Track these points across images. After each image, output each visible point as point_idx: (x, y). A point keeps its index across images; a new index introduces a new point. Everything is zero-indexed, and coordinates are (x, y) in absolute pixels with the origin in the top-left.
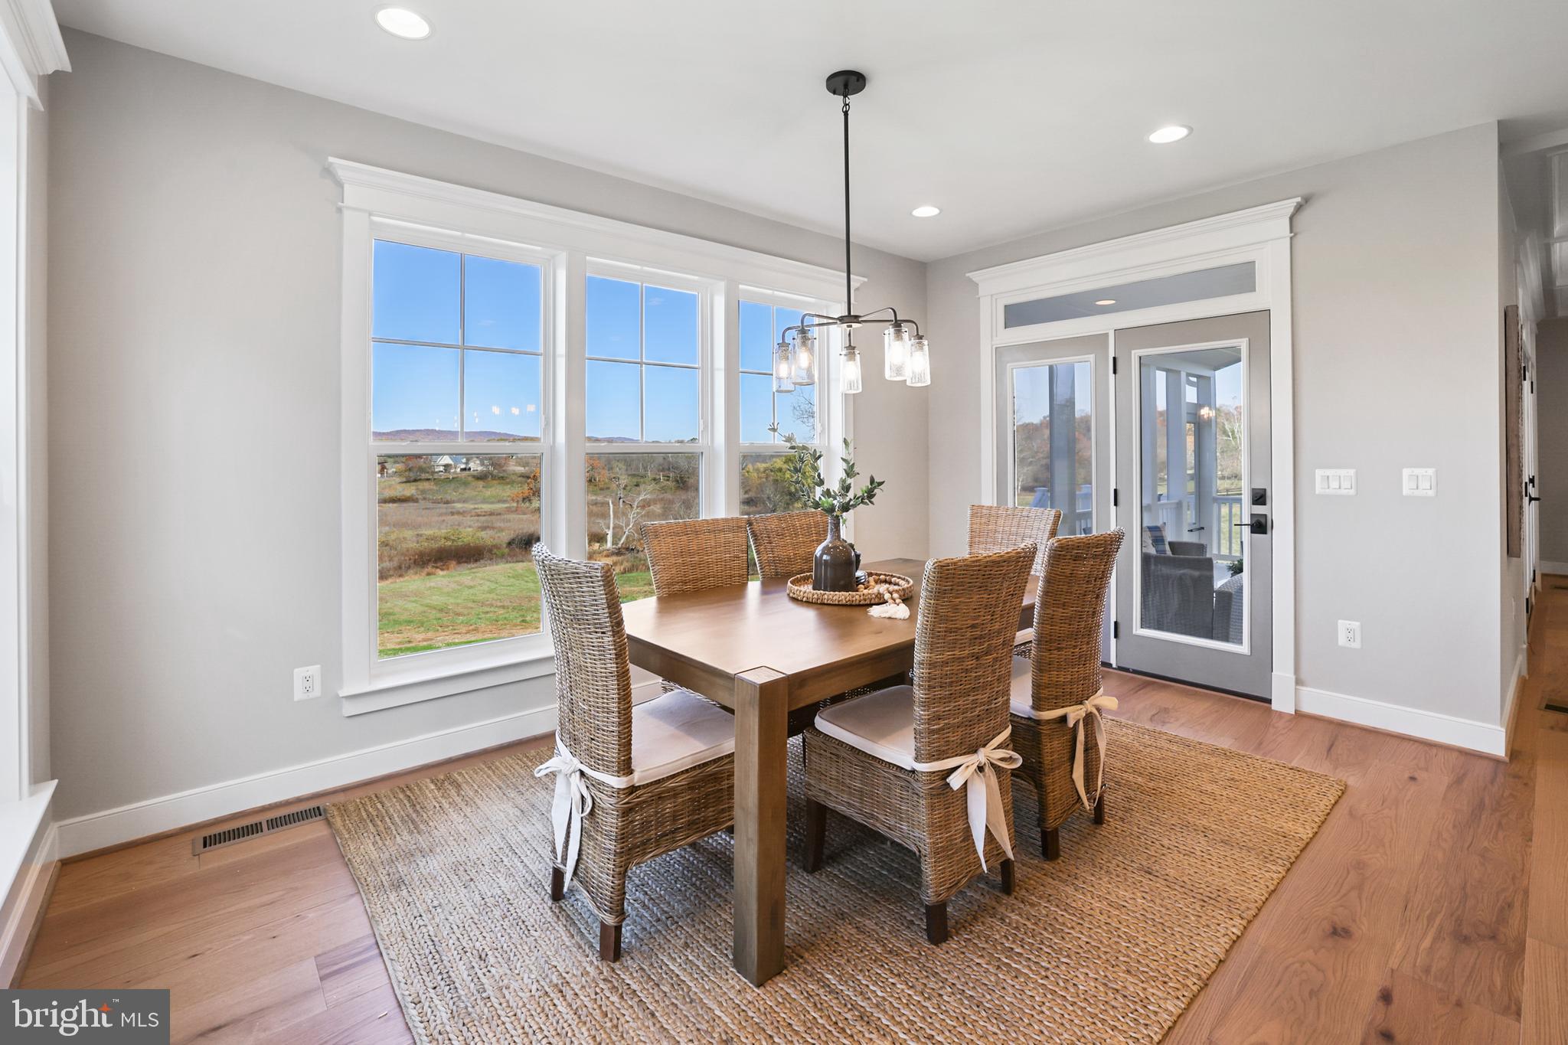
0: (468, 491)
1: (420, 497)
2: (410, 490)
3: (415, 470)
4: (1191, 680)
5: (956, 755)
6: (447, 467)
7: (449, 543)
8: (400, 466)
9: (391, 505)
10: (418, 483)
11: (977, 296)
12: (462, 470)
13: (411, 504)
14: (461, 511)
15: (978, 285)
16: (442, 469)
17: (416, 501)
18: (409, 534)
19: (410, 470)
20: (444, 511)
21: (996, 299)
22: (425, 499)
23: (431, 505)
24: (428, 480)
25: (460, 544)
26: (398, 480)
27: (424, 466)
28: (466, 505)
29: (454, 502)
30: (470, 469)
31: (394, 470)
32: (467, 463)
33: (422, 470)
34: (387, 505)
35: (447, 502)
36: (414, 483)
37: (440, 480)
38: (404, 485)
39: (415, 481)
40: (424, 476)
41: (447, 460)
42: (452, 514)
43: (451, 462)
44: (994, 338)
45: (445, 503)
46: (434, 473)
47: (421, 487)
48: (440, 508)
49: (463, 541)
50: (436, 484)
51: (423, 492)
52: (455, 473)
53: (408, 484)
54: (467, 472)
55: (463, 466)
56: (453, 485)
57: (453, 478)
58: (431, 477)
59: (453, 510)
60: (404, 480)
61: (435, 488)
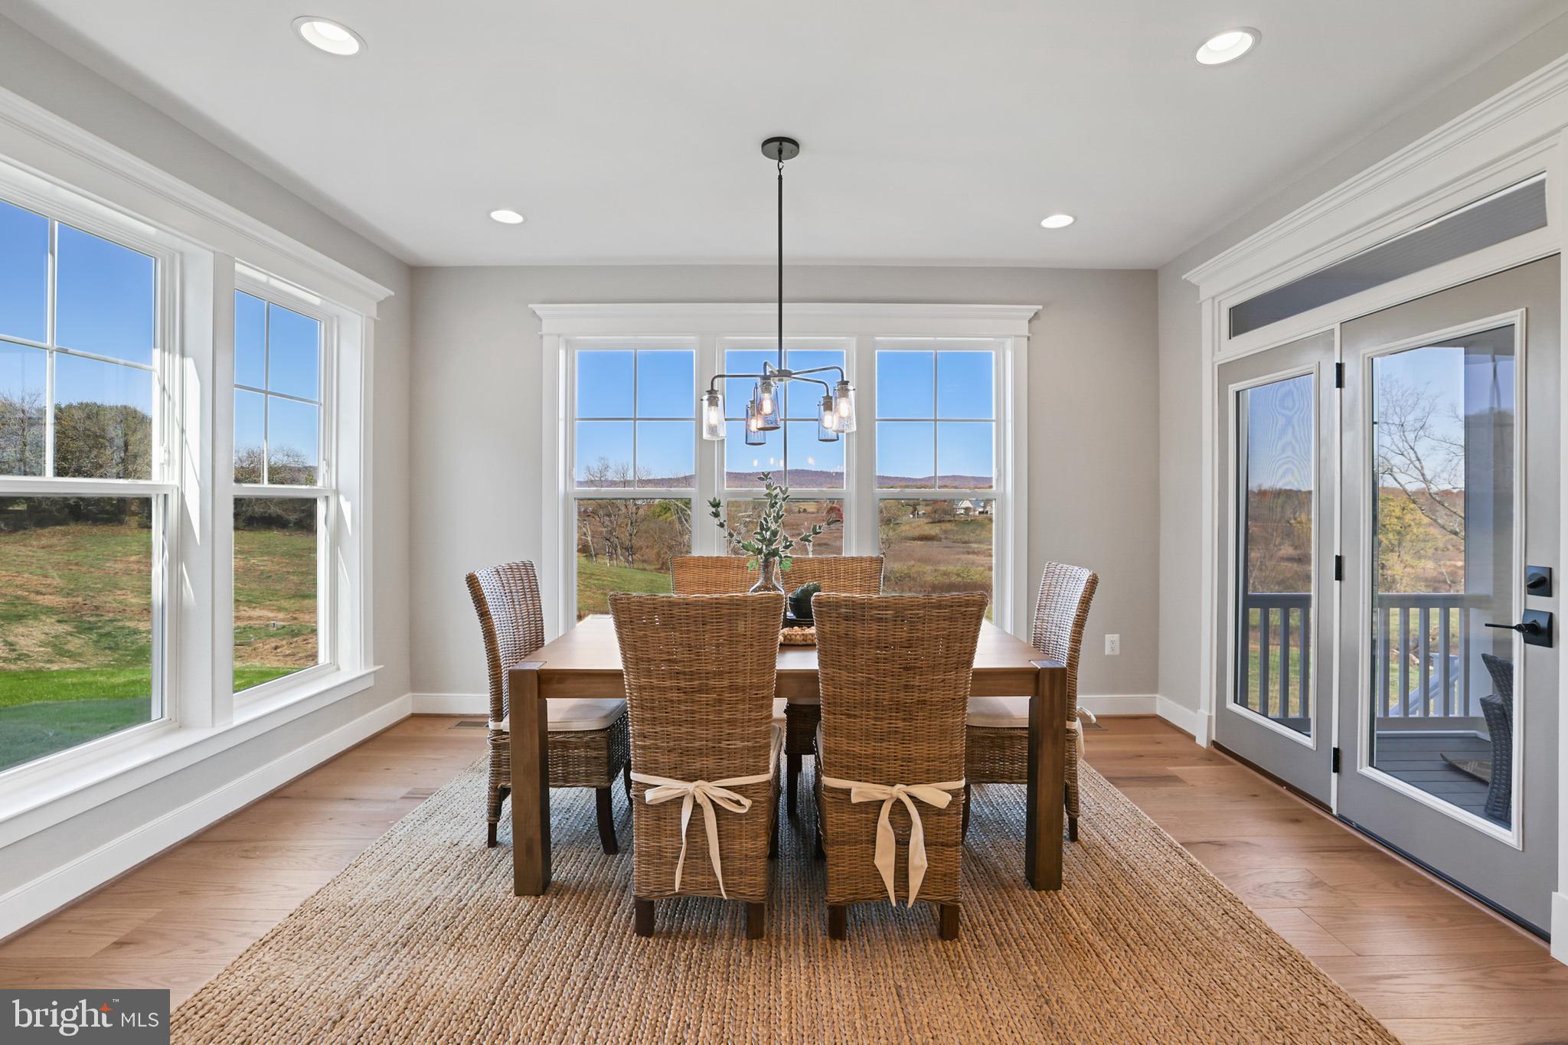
0: (984, 533)
1: (943, 536)
2: (935, 530)
3: (939, 512)
4: (1434, 865)
5: (670, 777)
6: (967, 509)
7: (960, 579)
8: (929, 508)
9: (919, 542)
10: (942, 524)
11: (1198, 302)
12: (980, 513)
13: (935, 543)
14: (976, 551)
15: (1198, 288)
16: (962, 511)
17: (940, 540)
18: (928, 568)
19: (935, 512)
20: (961, 550)
21: (1219, 302)
22: (946, 538)
23: (950, 544)
24: (950, 521)
25: (969, 581)
26: (926, 521)
27: (947, 508)
28: (981, 546)
29: (971, 542)
30: (987, 512)
31: (923, 512)
32: (984, 507)
33: (946, 512)
34: (916, 542)
35: (965, 542)
36: (937, 524)
37: (960, 522)
38: (930, 525)
39: (940, 522)
40: (948, 517)
41: (967, 504)
42: (968, 553)
43: (971, 506)
44: (1217, 353)
45: (963, 543)
46: (954, 515)
47: (944, 528)
48: (959, 547)
49: (971, 579)
50: (956, 525)
51: (945, 532)
52: (974, 516)
53: (934, 525)
54: (985, 515)
55: (981, 510)
56: (971, 528)
57: (972, 520)
58: (952, 519)
59: (969, 550)
60: (931, 520)
61: (955, 528)
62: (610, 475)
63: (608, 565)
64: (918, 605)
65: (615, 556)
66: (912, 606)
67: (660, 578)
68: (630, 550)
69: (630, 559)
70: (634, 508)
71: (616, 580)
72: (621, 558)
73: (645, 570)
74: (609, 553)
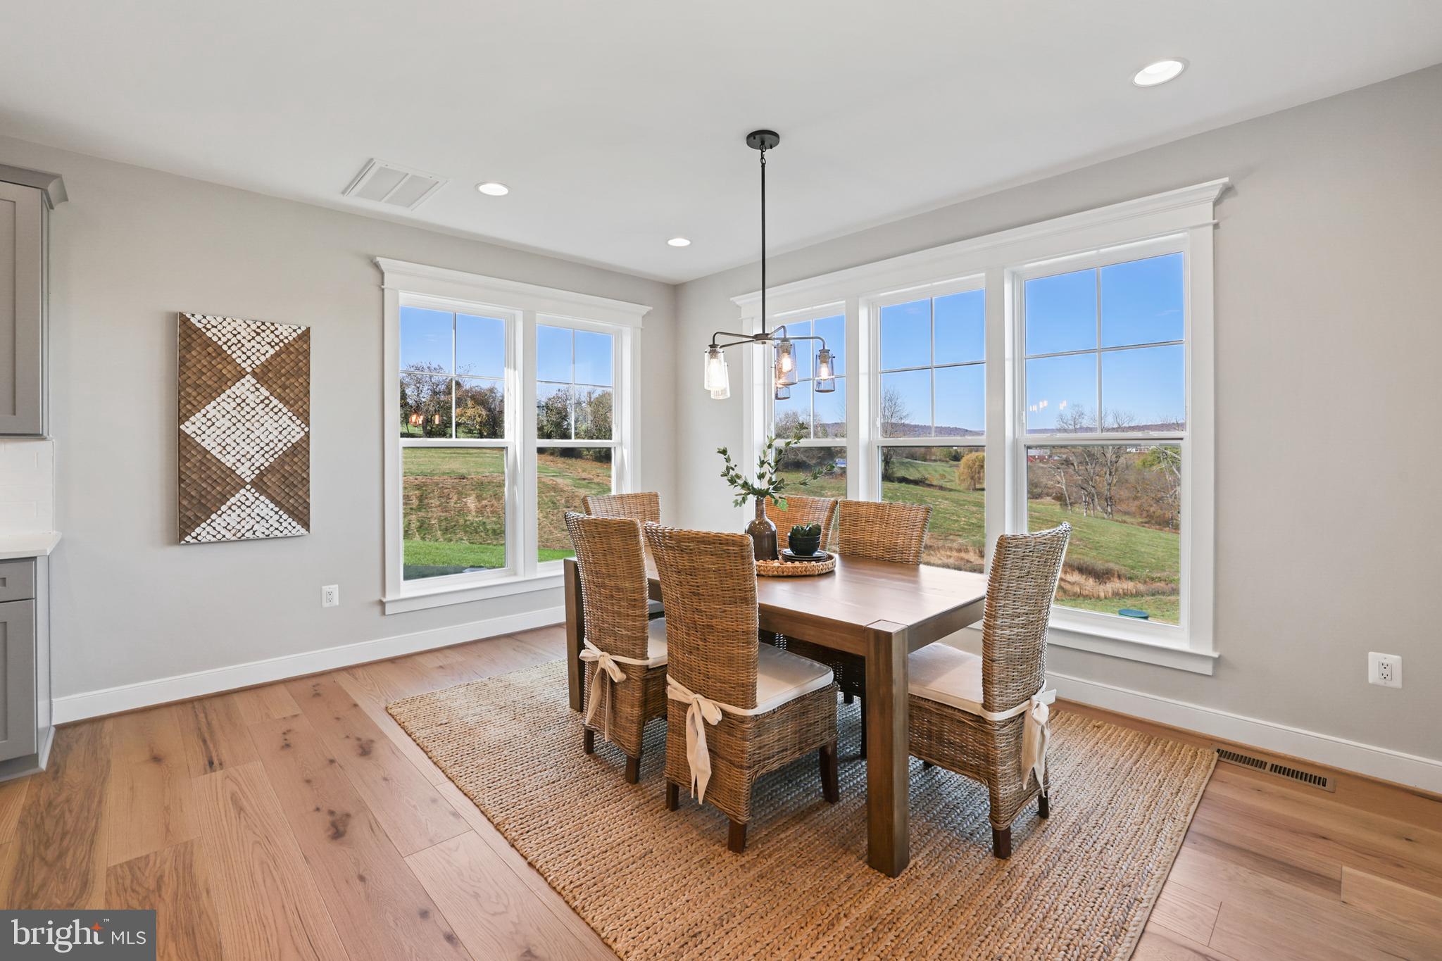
62: (1085, 423)
63: (1085, 514)
64: (688, 539)
65: (1092, 505)
66: (685, 538)
67: (1141, 532)
68: (1109, 500)
69: (1109, 510)
70: (1114, 456)
71: (1085, 530)
72: (1099, 508)
73: (1125, 522)
74: (1085, 502)
